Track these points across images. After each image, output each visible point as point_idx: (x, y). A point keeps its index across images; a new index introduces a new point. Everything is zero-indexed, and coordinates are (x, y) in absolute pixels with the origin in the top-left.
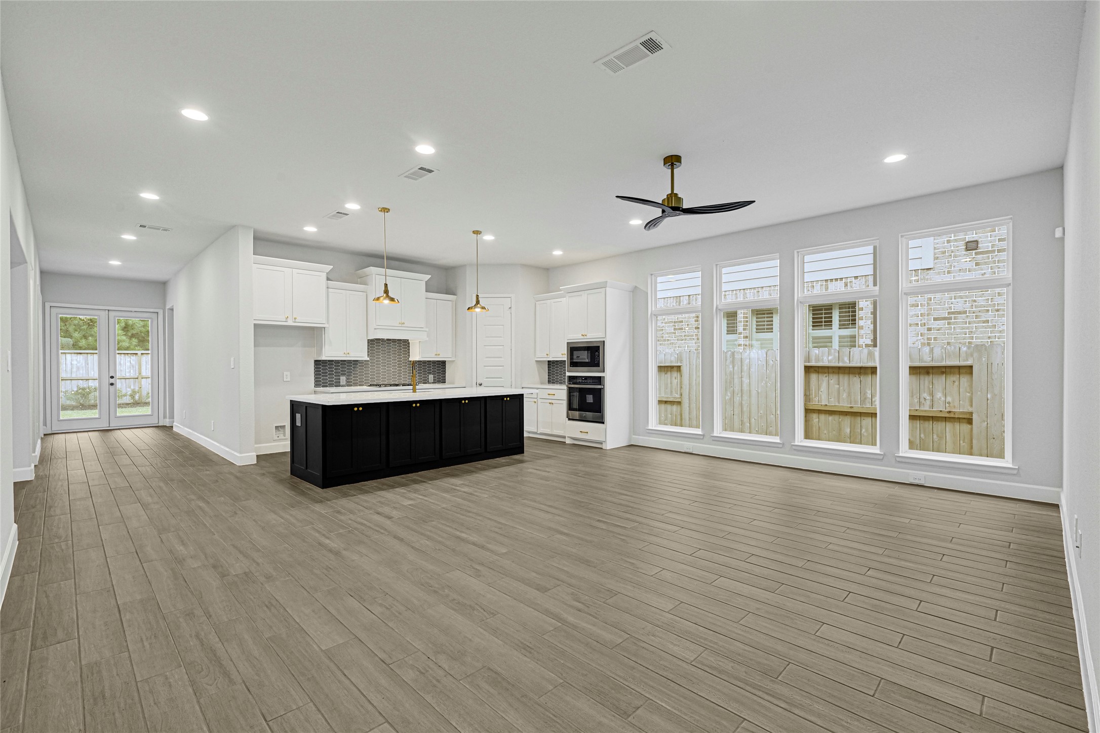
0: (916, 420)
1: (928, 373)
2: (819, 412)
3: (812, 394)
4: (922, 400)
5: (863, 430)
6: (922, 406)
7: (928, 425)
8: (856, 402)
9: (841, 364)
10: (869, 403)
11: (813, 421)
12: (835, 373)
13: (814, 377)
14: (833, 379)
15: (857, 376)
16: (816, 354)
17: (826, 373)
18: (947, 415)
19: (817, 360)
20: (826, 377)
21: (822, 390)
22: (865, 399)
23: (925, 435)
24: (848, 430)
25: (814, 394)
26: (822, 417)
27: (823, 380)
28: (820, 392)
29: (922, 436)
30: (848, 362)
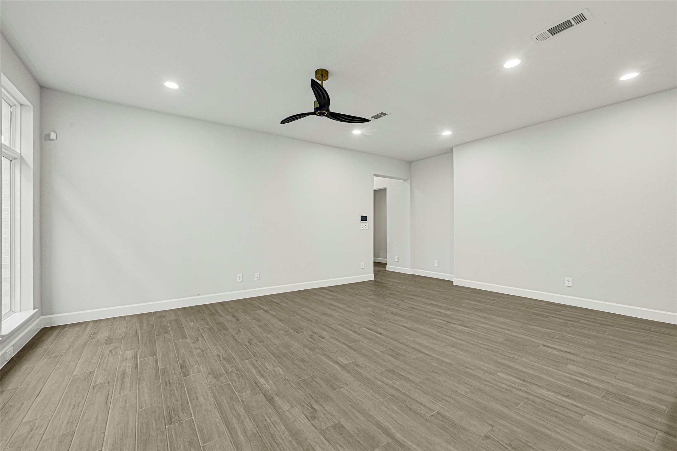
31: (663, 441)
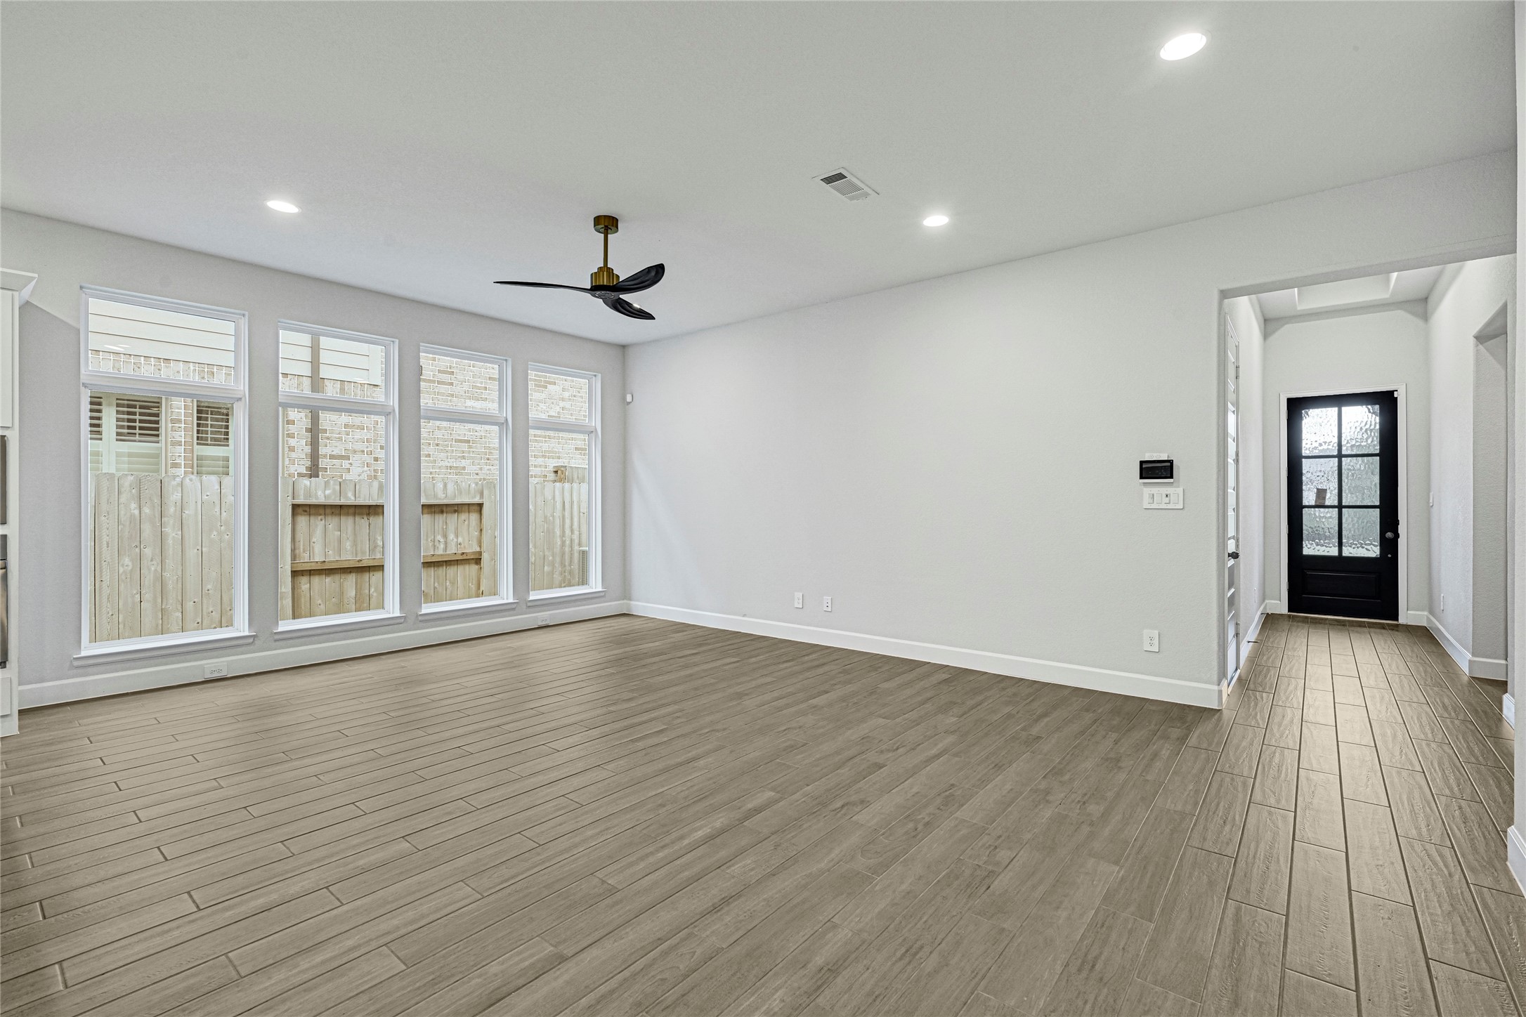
0: (431, 567)
1: (442, 512)
2: (311, 573)
3: (299, 548)
4: (437, 543)
5: (372, 590)
6: (436, 550)
7: (441, 571)
8: (363, 553)
9: (343, 501)
10: (380, 552)
11: (301, 588)
12: (336, 515)
13: (302, 520)
14: (332, 522)
15: (365, 518)
16: (305, 486)
17: (321, 515)
18: (461, 558)
19: (308, 493)
20: (321, 520)
21: (314, 540)
22: (375, 547)
23: (438, 583)
24: (353, 593)
25: (302, 547)
26: (316, 580)
27: (317, 526)
28: (311, 543)
29: (436, 585)
30: (353, 498)
31: (48, 978)
